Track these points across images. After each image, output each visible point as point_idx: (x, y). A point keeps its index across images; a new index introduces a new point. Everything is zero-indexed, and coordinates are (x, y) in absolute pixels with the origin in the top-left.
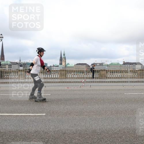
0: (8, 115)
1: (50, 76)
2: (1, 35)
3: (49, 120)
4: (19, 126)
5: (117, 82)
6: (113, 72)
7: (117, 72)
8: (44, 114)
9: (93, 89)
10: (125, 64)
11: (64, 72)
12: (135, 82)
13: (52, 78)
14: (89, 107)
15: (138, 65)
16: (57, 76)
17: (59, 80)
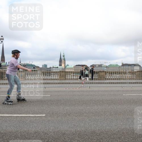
0: (9, 116)
1: (50, 77)
2: (2, 36)
3: (49, 121)
4: (20, 127)
5: (116, 83)
6: (112, 74)
7: (115, 74)
8: (44, 115)
9: (92, 90)
10: (123, 65)
11: (64, 73)
12: (133, 83)
13: (52, 79)
14: (88, 108)
15: (136, 67)
16: (56, 77)
17: (59, 81)
